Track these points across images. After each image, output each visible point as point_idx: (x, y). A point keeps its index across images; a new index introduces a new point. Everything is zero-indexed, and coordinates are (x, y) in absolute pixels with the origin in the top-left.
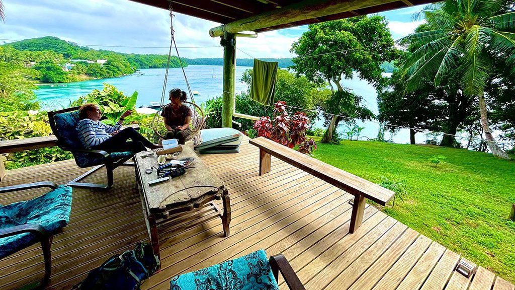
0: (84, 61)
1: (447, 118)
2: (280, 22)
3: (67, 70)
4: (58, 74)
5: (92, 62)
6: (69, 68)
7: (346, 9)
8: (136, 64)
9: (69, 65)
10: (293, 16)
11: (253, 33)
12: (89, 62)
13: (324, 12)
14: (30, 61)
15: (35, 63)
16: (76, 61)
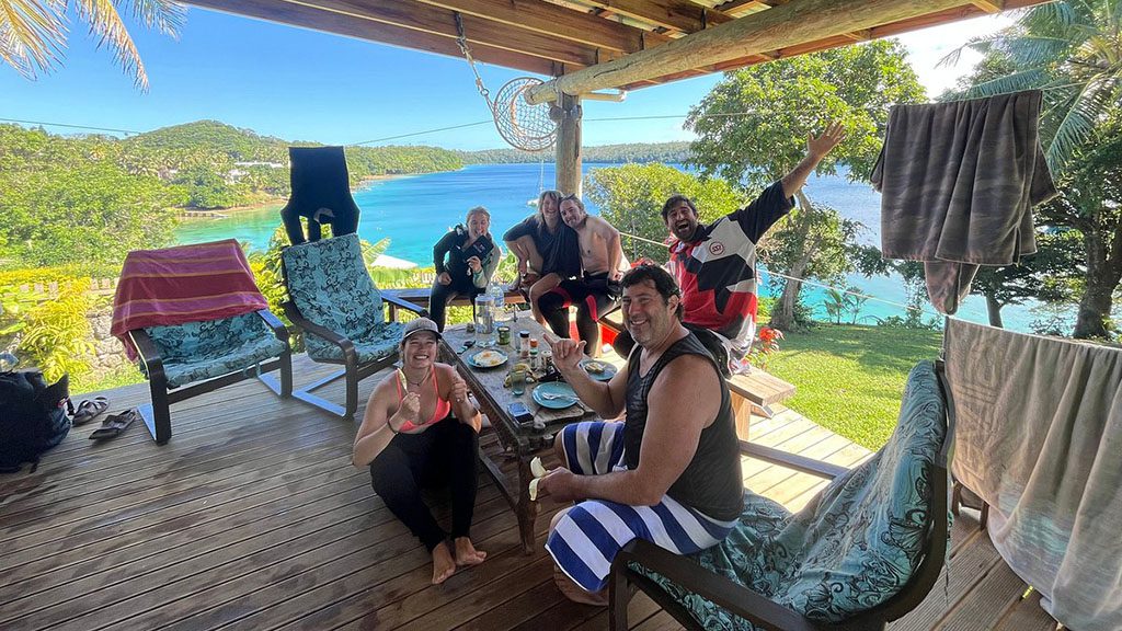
0: (264, 164)
1: (1084, 269)
2: (685, 65)
3: (233, 183)
4: (216, 190)
5: (280, 165)
6: (236, 178)
7: (841, 29)
8: (361, 166)
9: (236, 172)
10: (715, 50)
11: (617, 92)
12: (273, 166)
13: (791, 37)
14: (169, 168)
15: (175, 172)
16: (250, 164)
